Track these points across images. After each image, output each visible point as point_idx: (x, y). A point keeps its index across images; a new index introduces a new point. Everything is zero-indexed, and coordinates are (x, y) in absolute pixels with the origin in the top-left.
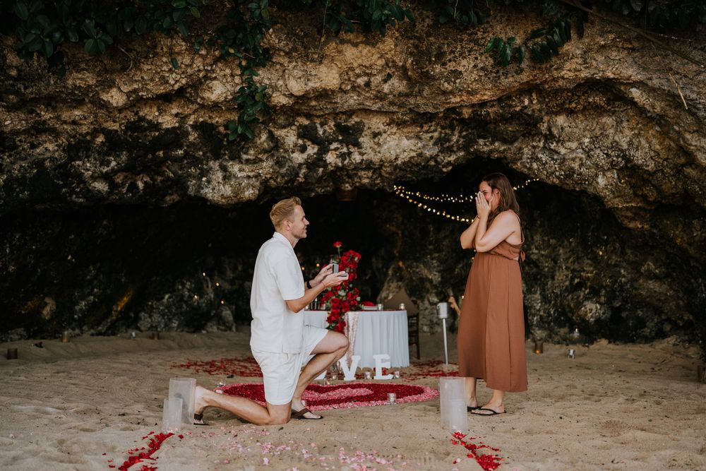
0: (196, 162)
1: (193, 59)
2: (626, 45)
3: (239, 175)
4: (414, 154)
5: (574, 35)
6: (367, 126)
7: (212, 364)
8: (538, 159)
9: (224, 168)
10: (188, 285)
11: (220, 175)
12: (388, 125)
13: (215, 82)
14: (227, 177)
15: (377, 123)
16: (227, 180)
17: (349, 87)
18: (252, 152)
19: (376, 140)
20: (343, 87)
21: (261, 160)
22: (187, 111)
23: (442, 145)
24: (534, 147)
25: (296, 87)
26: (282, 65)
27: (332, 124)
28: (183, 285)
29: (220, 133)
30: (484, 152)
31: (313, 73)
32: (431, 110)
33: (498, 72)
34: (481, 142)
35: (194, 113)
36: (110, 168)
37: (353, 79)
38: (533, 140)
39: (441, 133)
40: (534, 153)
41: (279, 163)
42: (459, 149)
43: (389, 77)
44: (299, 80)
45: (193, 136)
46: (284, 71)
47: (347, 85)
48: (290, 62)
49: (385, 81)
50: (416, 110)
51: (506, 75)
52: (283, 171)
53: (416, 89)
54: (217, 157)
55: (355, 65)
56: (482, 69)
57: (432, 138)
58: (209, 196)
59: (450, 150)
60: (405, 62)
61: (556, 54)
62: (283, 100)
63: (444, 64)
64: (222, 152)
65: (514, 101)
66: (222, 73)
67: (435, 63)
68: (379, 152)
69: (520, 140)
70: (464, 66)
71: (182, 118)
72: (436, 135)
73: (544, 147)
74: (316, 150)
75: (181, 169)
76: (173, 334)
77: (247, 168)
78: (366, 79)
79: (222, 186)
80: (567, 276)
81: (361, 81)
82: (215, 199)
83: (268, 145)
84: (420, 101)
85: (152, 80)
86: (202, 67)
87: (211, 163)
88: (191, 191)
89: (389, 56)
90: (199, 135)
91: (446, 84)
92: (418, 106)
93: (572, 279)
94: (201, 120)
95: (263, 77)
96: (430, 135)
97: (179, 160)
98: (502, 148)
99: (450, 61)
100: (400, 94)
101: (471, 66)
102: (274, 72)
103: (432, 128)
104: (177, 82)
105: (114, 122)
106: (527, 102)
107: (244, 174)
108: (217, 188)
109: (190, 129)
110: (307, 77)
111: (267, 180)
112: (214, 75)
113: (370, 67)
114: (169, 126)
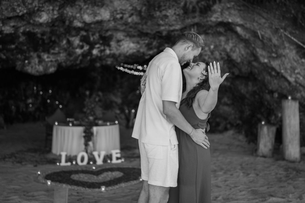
0: (22, 52)
3: (47, 60)
4: (135, 51)
5: (217, 2)
6: (115, 36)
9: (39, 57)
11: (37, 60)
12: (126, 36)
13: (43, 13)
14: (41, 61)
15: (120, 35)
16: (40, 63)
18: (57, 49)
19: (119, 44)
21: (61, 53)
22: (20, 25)
25: (87, 18)
26: (80, 6)
27: (97, 35)
29: (38, 37)
31: (98, 12)
32: (149, 31)
33: (184, 17)
35: (23, 26)
37: (115, 15)
41: (70, 54)
43: (132, 14)
44: (90, 16)
45: (22, 39)
46: (81, 9)
47: (111, 18)
48: (85, 5)
49: (130, 16)
50: (141, 31)
51: (188, 18)
52: (72, 58)
53: (144, 21)
54: (36, 50)
55: (118, 9)
56: (178, 15)
57: (144, 43)
58: (30, 71)
60: (142, 8)
61: (210, 10)
62: (79, 25)
63: (161, 12)
64: (38, 48)
65: (187, 29)
66: (48, 8)
67: (157, 11)
68: (119, 49)
70: (169, 13)
71: (16, 28)
72: (147, 42)
74: (88, 48)
75: (13, 55)
77: (51, 57)
79: (37, 66)
81: (118, 16)
82: (33, 73)
83: (66, 46)
84: (145, 27)
85: (7, 9)
86: (37, 5)
87: (32, 54)
88: (18, 68)
89: (134, 5)
91: (161, 22)
92: (143, 29)
94: (28, 30)
95: (69, 11)
97: (12, 50)
99: (164, 10)
100: (136, 23)
101: (173, 13)
102: (75, 9)
104: (21, 11)
106: (192, 30)
107: (49, 60)
108: (34, 67)
109: (20, 34)
110: (95, 14)
111: (61, 63)
112: (43, 9)
113: (125, 10)
114: (8, 32)
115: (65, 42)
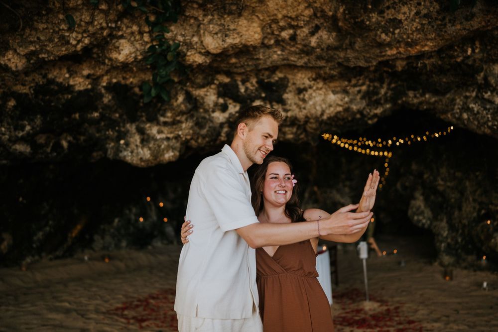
0: (112, 124)
1: (93, 16)
3: (158, 137)
4: (340, 109)
6: (291, 81)
8: (468, 109)
9: (141, 131)
11: (137, 138)
12: (314, 80)
13: (122, 41)
14: (146, 140)
15: (302, 79)
16: (145, 143)
17: (272, 42)
18: (169, 114)
19: (301, 96)
20: (266, 41)
21: (180, 122)
22: (99, 72)
23: (370, 98)
24: (467, 97)
25: (213, 43)
26: (196, 19)
27: (254, 81)
29: (135, 94)
30: (413, 105)
31: (232, 27)
32: (362, 64)
33: (444, 18)
34: (411, 94)
35: (106, 74)
36: (25, 132)
37: (276, 33)
38: (467, 90)
39: (369, 86)
40: (465, 103)
41: (199, 124)
42: (386, 101)
43: (317, 29)
44: (215, 36)
45: (107, 99)
46: (199, 26)
47: (270, 39)
48: (205, 15)
49: (312, 34)
50: (345, 64)
51: (453, 22)
52: (204, 132)
53: (347, 41)
54: (133, 120)
55: (280, 16)
56: (426, 16)
57: (359, 92)
58: (129, 159)
59: (377, 103)
60: (336, 11)
62: (199, 59)
63: (381, 12)
64: (139, 114)
65: (456, 51)
66: (129, 31)
67: (372, 11)
68: (304, 108)
69: (453, 91)
70: (405, 13)
71: (94, 79)
72: (364, 88)
73: (477, 96)
74: (238, 108)
75: (99, 131)
77: (165, 129)
78: (291, 31)
79: (140, 150)
80: (474, 208)
81: (285, 34)
82: (135, 162)
83: (186, 106)
84: (350, 54)
85: (51, 40)
86: (104, 25)
87: (128, 126)
88: (110, 154)
89: (317, 5)
90: (113, 97)
91: (383, 36)
92: (348, 60)
93: (479, 211)
94: (114, 81)
95: (176, 33)
96: (357, 89)
97: (96, 122)
98: (433, 100)
99: (388, 8)
100: (329, 48)
101: (413, 13)
102: (188, 28)
103: (361, 82)
104: (79, 42)
105: (24, 85)
106: (469, 52)
107: (163, 136)
108: (135, 151)
109: (103, 91)
110: (225, 32)
111: (187, 141)
112: (120, 33)
113: (297, 18)
114: (82, 88)
115: (181, 99)
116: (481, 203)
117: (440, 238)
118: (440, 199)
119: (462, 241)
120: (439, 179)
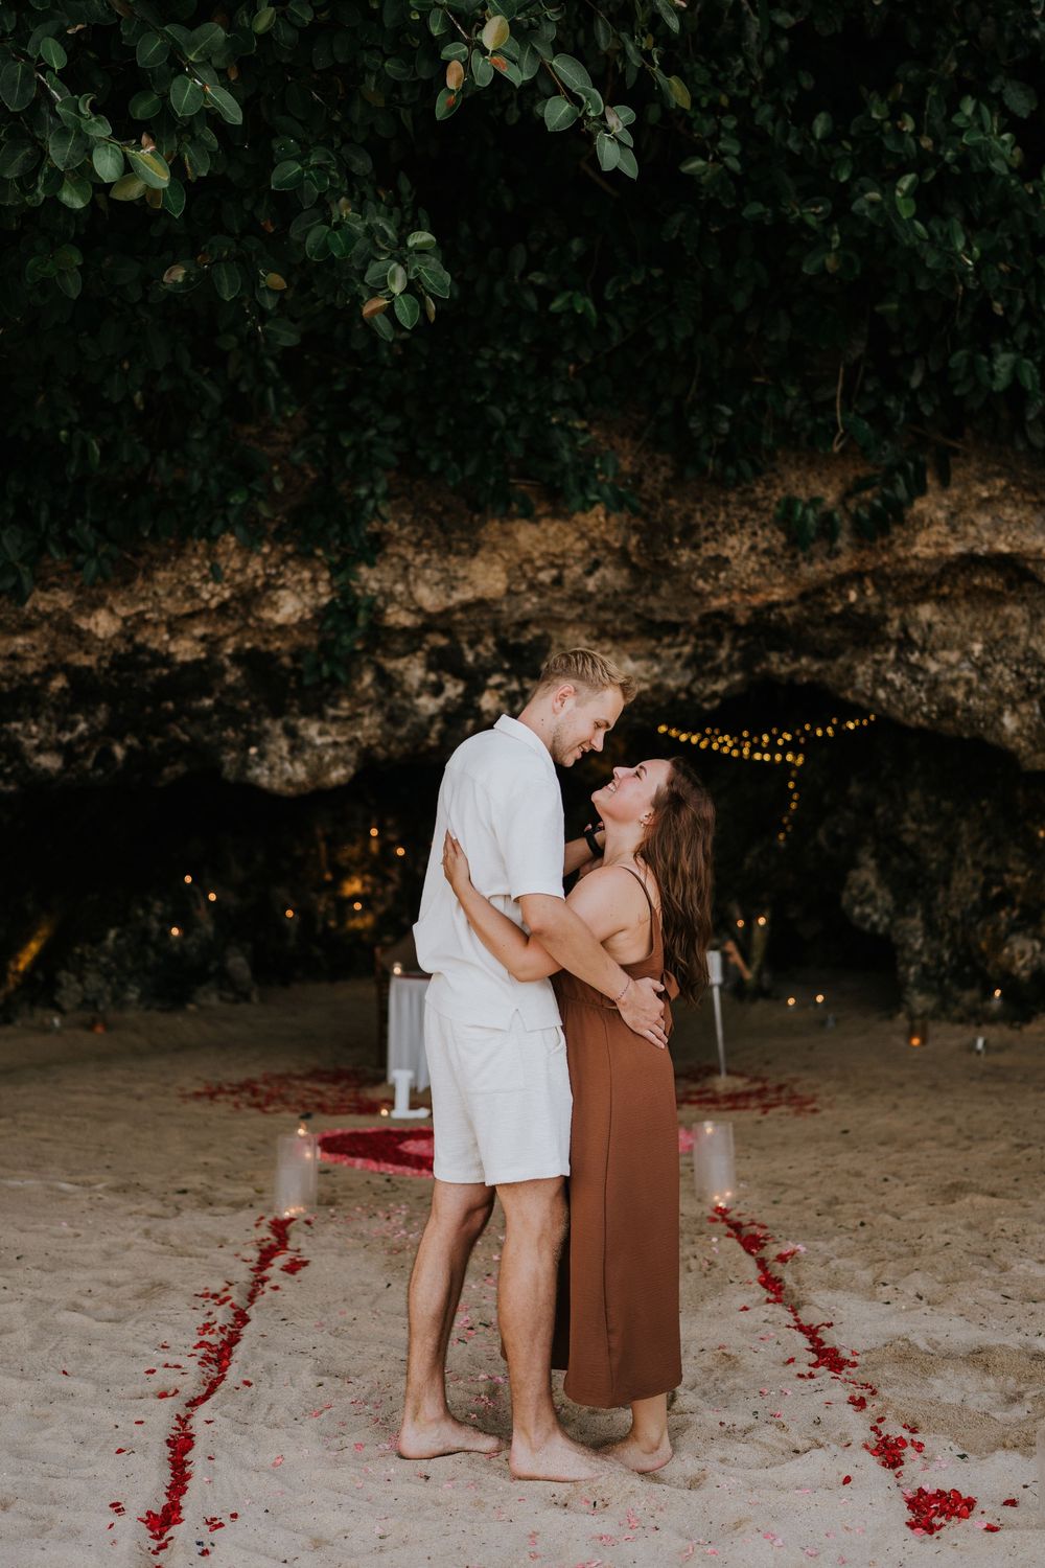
0: (233, 718)
1: (246, 564)
2: (1028, 497)
3: (319, 741)
4: (645, 686)
5: (931, 481)
6: (556, 641)
7: (249, 1086)
8: (886, 683)
9: (291, 732)
10: (158, 907)
11: (284, 745)
12: (598, 638)
13: (283, 593)
14: (298, 745)
15: (575, 637)
16: (296, 753)
17: (523, 587)
18: (345, 704)
20: (513, 587)
21: (361, 716)
22: (222, 630)
23: (699, 667)
24: (878, 663)
25: (429, 598)
26: (402, 557)
27: (490, 641)
28: (147, 907)
29: (282, 668)
30: (780, 676)
31: (461, 573)
32: (674, 617)
33: (794, 556)
34: (774, 657)
35: (234, 634)
36: (76, 734)
37: (530, 575)
38: (874, 650)
39: (696, 646)
40: (877, 672)
41: (393, 719)
42: (732, 669)
43: (596, 565)
44: (435, 588)
46: (406, 568)
47: (519, 584)
48: (418, 553)
49: (589, 573)
50: (648, 616)
51: (810, 560)
52: (402, 732)
53: (648, 583)
54: (277, 713)
55: (536, 554)
56: (766, 552)
57: (678, 656)
58: (264, 781)
59: (716, 673)
60: (626, 540)
61: (900, 520)
62: (406, 620)
63: (696, 547)
64: (288, 701)
65: (830, 596)
66: (296, 577)
67: (682, 545)
69: (849, 652)
70: (733, 548)
71: (212, 643)
72: (687, 649)
73: (898, 659)
74: (460, 689)
75: (209, 731)
76: (131, 1015)
77: (333, 729)
78: (554, 572)
79: (287, 766)
80: (975, 882)
81: (545, 577)
82: (276, 787)
83: (377, 692)
84: (654, 602)
85: (170, 594)
86: (261, 572)
87: (267, 723)
88: (229, 772)
89: (596, 534)
90: (244, 675)
91: (701, 583)
92: (651, 610)
93: (987, 887)
94: (248, 645)
95: (370, 579)
96: (675, 651)
97: (206, 715)
98: (816, 667)
99: (706, 540)
100: (619, 593)
101: (745, 548)
102: (387, 568)
103: (680, 639)
104: (213, 596)
105: (87, 653)
106: (853, 596)
107: (328, 739)
108: (278, 768)
109: (227, 662)
110: (450, 582)
111: (370, 748)
112: (281, 582)
113: (563, 555)
114: (188, 658)
115: (368, 678)
116: (987, 870)
117: (907, 955)
118: (911, 865)
119: (951, 959)
120: (907, 816)
